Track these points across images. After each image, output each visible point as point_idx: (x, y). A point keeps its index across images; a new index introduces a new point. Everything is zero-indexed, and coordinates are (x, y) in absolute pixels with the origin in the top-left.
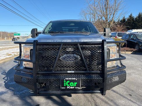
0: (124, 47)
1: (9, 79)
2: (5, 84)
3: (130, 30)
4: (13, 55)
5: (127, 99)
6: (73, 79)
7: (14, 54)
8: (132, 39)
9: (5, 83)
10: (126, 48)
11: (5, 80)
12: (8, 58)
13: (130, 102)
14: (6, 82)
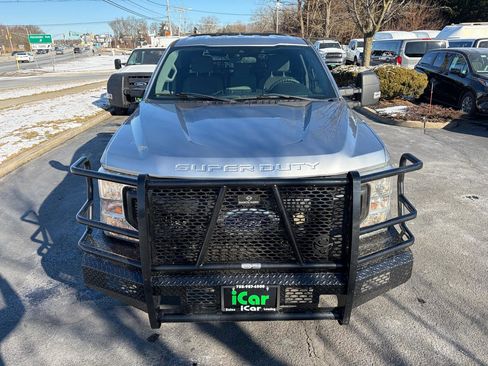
0: (423, 104)
1: (51, 242)
2: (43, 261)
3: (454, 26)
4: (43, 133)
5: (411, 314)
6: (258, 286)
7: (46, 129)
8: (454, 72)
9: (40, 257)
10: (428, 107)
11: (40, 245)
12: (27, 150)
13: (417, 324)
14: (45, 251)
